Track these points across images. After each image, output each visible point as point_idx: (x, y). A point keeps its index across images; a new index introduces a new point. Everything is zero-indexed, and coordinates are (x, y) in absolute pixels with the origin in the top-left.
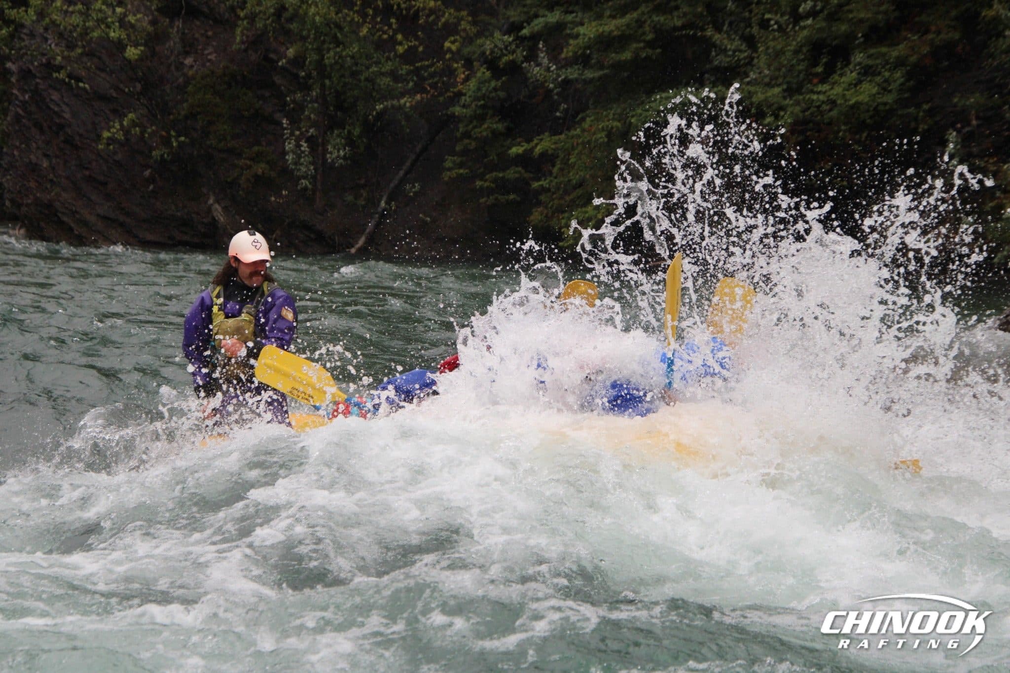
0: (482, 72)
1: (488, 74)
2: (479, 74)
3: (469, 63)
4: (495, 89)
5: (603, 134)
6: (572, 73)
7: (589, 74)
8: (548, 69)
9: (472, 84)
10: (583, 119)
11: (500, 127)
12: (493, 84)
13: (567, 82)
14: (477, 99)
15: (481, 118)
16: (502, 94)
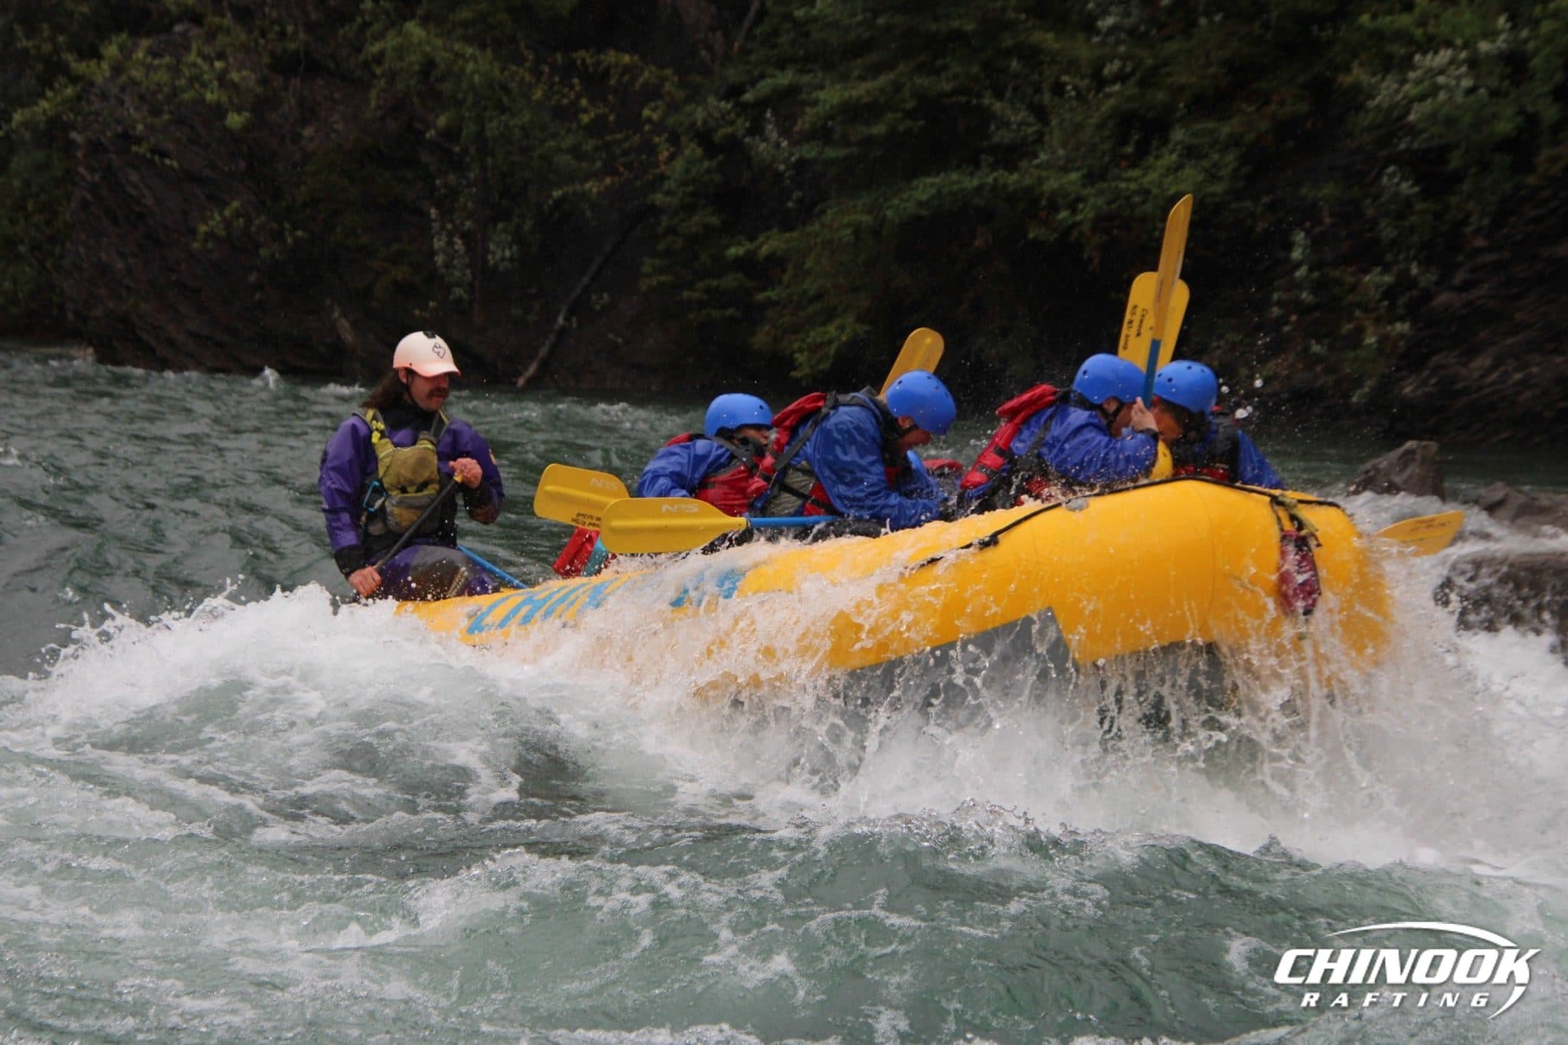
0: (692, 149)
1: (699, 151)
2: (687, 152)
3: (674, 139)
4: (708, 171)
5: (848, 231)
6: (809, 151)
7: (831, 153)
8: (778, 146)
9: (679, 165)
10: (823, 212)
11: (715, 220)
12: (706, 164)
13: (802, 164)
14: (684, 183)
15: (689, 209)
16: (717, 178)
